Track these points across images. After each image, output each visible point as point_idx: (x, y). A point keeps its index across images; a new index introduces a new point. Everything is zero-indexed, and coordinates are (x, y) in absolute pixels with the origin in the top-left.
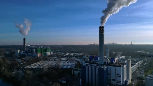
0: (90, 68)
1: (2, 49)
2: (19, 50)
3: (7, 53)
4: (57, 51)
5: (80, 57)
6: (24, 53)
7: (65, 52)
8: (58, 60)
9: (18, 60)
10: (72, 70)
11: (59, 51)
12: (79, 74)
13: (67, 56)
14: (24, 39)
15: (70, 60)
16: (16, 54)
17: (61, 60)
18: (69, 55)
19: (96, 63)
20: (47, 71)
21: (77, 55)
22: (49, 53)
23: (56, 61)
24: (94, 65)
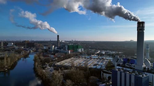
0: (123, 74)
1: (41, 45)
2: (53, 46)
3: (45, 48)
4: (88, 48)
5: (113, 56)
6: (57, 49)
7: (97, 50)
8: (88, 58)
9: (52, 56)
10: (102, 73)
11: (90, 48)
12: (109, 78)
13: (98, 54)
14: (58, 36)
15: (100, 59)
16: (51, 49)
17: (91, 58)
18: (100, 53)
19: (131, 68)
20: (74, 71)
21: (109, 53)
22: (80, 50)
23: (86, 59)
24: (128, 71)
